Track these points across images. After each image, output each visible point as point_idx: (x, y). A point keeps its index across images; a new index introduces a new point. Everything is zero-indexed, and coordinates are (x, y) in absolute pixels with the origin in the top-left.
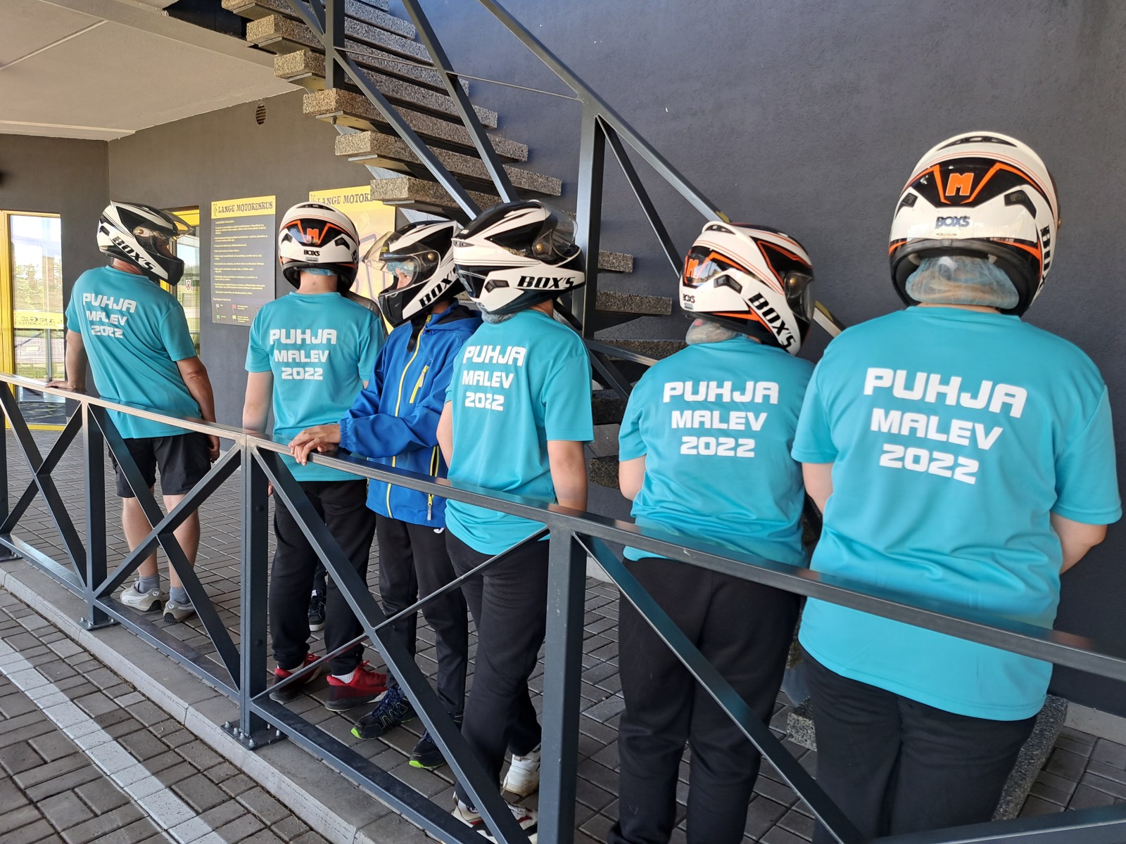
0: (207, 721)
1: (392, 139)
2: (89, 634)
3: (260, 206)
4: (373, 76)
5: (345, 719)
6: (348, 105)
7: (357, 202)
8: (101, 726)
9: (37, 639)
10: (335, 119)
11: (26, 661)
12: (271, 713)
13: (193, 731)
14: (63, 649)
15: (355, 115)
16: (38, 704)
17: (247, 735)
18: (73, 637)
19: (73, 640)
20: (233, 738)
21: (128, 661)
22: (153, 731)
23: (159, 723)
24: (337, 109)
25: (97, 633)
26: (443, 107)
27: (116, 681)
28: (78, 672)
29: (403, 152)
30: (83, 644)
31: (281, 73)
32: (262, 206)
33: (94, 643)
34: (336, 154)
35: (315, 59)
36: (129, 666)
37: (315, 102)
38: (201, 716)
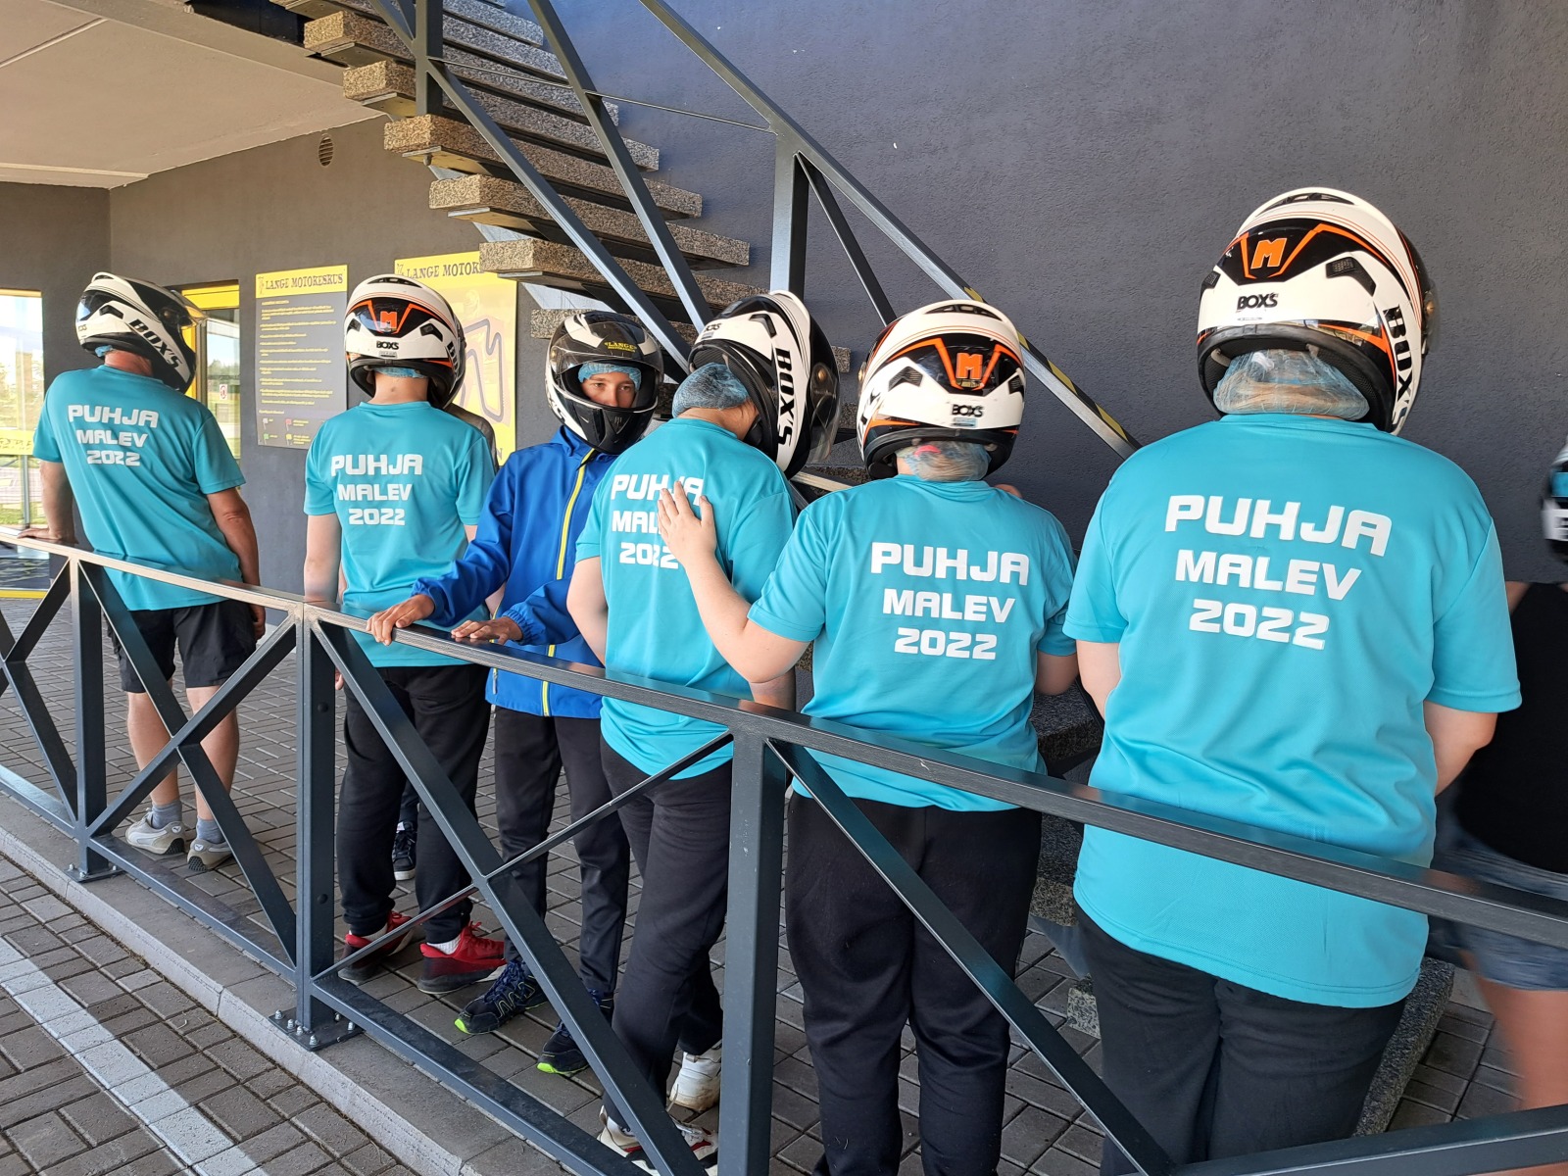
0: (249, 1009)
1: (509, 185)
2: (81, 887)
3: (325, 280)
4: (483, 98)
5: (446, 1005)
6: (448, 137)
7: (461, 273)
8: (97, 1019)
9: (7, 895)
10: (430, 157)
12: (340, 999)
13: (230, 1025)
14: (43, 909)
15: (458, 152)
16: (8, 989)
17: (307, 1029)
18: (58, 892)
19: (57, 896)
20: (287, 1034)
21: (136, 926)
22: (173, 1026)
23: (180, 1013)
24: (432, 144)
25: (92, 885)
26: (583, 140)
27: (119, 953)
28: (64, 942)
29: (526, 204)
30: (73, 903)
31: (353, 93)
32: (327, 280)
33: (90, 900)
34: (431, 207)
35: (402, 74)
36: (138, 933)
37: (401, 134)
38: (240, 1003)
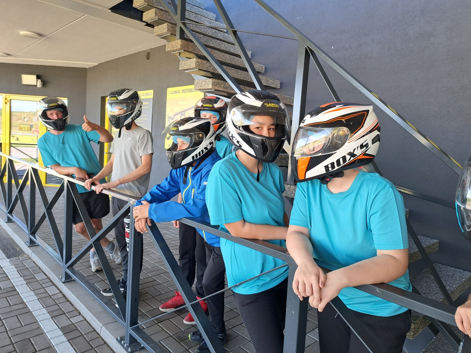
0: (110, 335)
1: (205, 62)
2: (62, 284)
3: (146, 94)
4: (197, 35)
5: (174, 339)
6: (186, 47)
7: (187, 92)
8: (63, 333)
9: (41, 285)
10: (180, 53)
11: (35, 296)
12: (139, 336)
13: (104, 339)
14: (51, 290)
15: (189, 52)
16: (37, 319)
17: (128, 345)
18: (56, 285)
20: (122, 346)
21: (78, 300)
22: (86, 338)
23: (89, 333)
24: (181, 49)
25: (66, 284)
27: (72, 309)
28: (56, 303)
29: (210, 68)
30: (60, 289)
31: (157, 34)
33: (65, 289)
34: (180, 69)
35: (172, 27)
36: (78, 302)
37: (171, 46)
38: (107, 332)
